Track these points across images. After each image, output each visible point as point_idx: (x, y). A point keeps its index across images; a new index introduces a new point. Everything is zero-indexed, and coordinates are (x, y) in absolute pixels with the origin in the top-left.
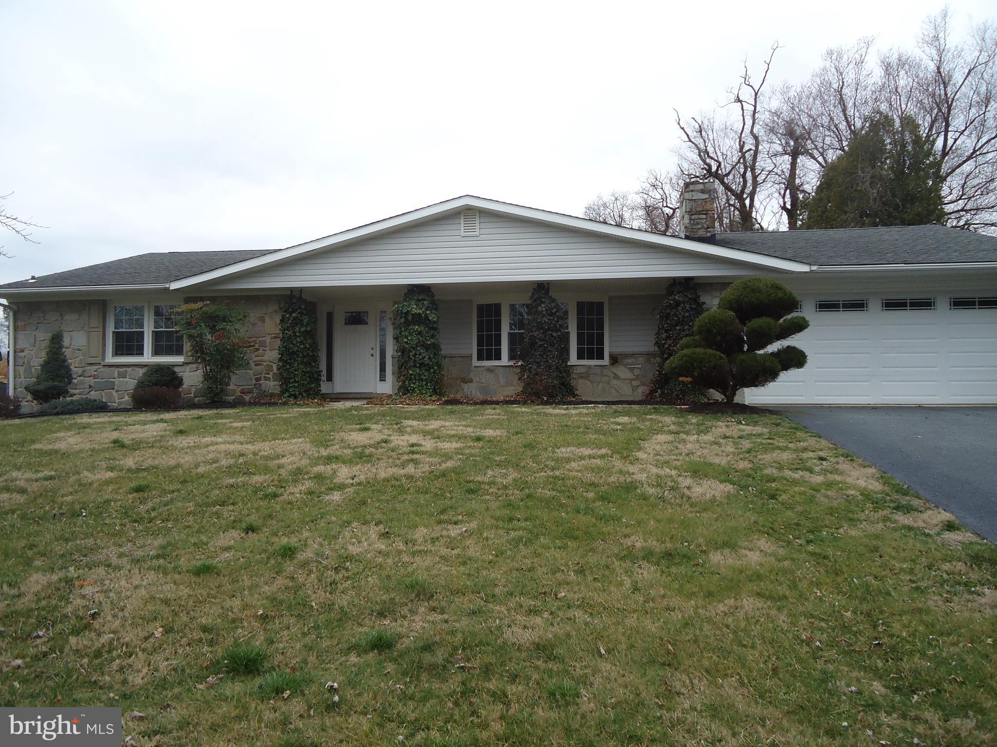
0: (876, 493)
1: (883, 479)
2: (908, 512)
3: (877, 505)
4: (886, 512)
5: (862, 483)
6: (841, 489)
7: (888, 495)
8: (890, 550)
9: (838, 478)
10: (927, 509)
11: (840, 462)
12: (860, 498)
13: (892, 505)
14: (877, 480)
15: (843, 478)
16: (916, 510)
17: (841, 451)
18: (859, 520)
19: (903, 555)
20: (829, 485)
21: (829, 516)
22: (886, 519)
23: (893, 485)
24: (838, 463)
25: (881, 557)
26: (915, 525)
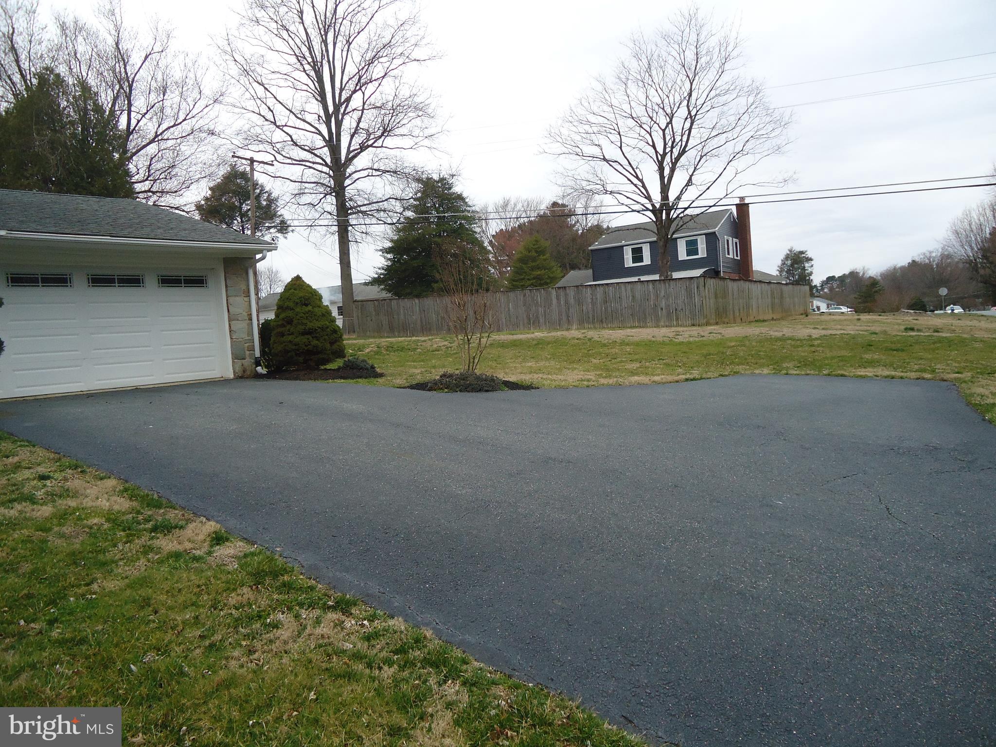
0: (124, 514)
1: (129, 492)
2: (168, 532)
3: (131, 530)
4: (144, 540)
5: (103, 503)
6: (79, 519)
7: (138, 512)
8: (163, 597)
9: (73, 503)
10: (188, 521)
11: (69, 476)
12: (106, 526)
13: (149, 525)
14: (121, 493)
15: (79, 501)
16: (176, 527)
17: (66, 461)
18: (113, 562)
19: (181, 599)
20: (62, 517)
21: (72, 568)
22: (147, 550)
23: (142, 497)
24: (66, 479)
25: (156, 612)
26: (180, 548)
